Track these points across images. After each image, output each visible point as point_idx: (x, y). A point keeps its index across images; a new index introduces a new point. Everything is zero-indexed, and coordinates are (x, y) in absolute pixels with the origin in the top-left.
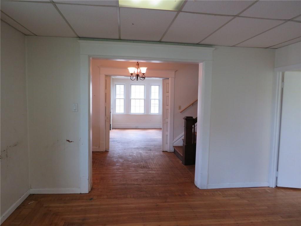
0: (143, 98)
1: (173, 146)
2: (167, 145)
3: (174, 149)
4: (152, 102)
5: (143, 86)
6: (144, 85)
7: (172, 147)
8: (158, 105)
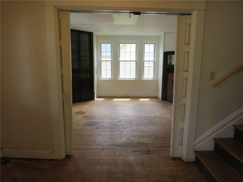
0: (135, 60)
1: (195, 152)
2: (181, 146)
3: (196, 155)
4: (146, 64)
5: (135, 45)
6: (136, 43)
7: (192, 152)
8: (152, 69)
